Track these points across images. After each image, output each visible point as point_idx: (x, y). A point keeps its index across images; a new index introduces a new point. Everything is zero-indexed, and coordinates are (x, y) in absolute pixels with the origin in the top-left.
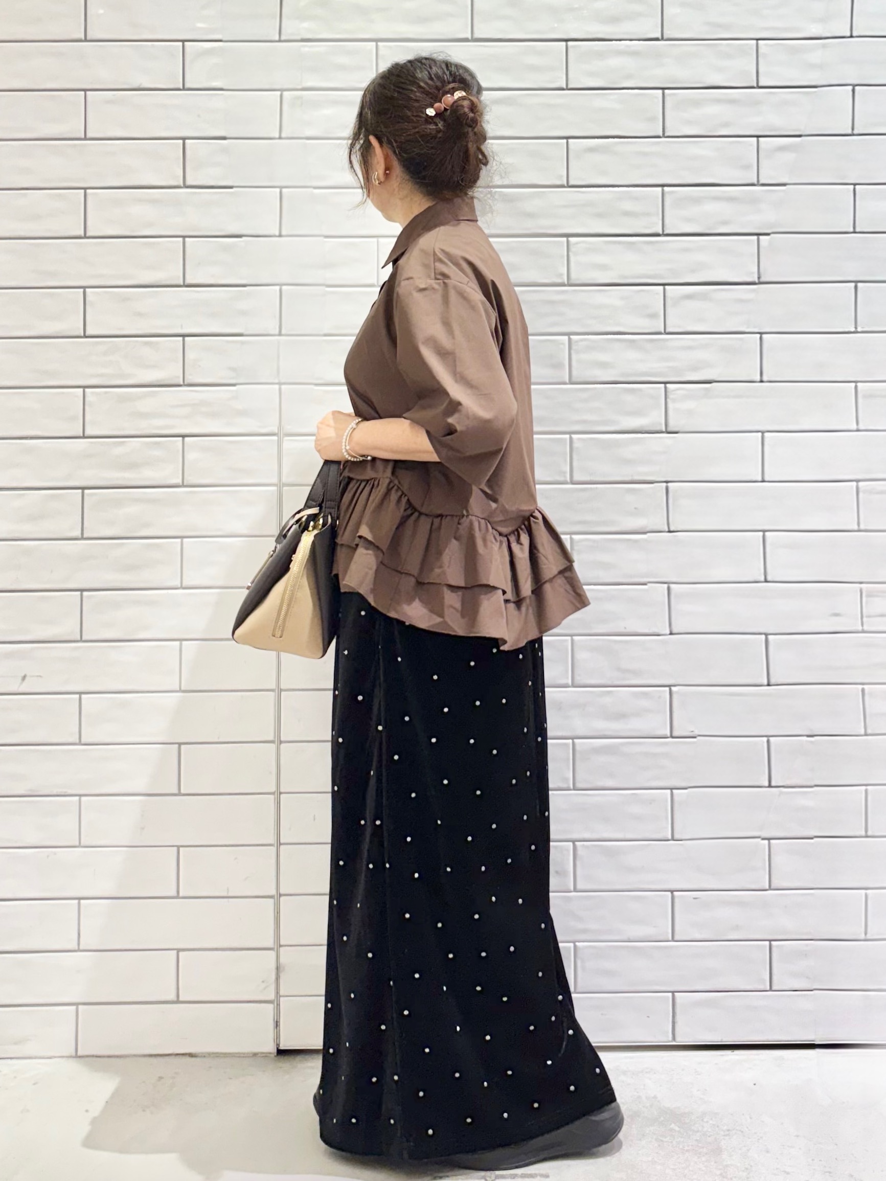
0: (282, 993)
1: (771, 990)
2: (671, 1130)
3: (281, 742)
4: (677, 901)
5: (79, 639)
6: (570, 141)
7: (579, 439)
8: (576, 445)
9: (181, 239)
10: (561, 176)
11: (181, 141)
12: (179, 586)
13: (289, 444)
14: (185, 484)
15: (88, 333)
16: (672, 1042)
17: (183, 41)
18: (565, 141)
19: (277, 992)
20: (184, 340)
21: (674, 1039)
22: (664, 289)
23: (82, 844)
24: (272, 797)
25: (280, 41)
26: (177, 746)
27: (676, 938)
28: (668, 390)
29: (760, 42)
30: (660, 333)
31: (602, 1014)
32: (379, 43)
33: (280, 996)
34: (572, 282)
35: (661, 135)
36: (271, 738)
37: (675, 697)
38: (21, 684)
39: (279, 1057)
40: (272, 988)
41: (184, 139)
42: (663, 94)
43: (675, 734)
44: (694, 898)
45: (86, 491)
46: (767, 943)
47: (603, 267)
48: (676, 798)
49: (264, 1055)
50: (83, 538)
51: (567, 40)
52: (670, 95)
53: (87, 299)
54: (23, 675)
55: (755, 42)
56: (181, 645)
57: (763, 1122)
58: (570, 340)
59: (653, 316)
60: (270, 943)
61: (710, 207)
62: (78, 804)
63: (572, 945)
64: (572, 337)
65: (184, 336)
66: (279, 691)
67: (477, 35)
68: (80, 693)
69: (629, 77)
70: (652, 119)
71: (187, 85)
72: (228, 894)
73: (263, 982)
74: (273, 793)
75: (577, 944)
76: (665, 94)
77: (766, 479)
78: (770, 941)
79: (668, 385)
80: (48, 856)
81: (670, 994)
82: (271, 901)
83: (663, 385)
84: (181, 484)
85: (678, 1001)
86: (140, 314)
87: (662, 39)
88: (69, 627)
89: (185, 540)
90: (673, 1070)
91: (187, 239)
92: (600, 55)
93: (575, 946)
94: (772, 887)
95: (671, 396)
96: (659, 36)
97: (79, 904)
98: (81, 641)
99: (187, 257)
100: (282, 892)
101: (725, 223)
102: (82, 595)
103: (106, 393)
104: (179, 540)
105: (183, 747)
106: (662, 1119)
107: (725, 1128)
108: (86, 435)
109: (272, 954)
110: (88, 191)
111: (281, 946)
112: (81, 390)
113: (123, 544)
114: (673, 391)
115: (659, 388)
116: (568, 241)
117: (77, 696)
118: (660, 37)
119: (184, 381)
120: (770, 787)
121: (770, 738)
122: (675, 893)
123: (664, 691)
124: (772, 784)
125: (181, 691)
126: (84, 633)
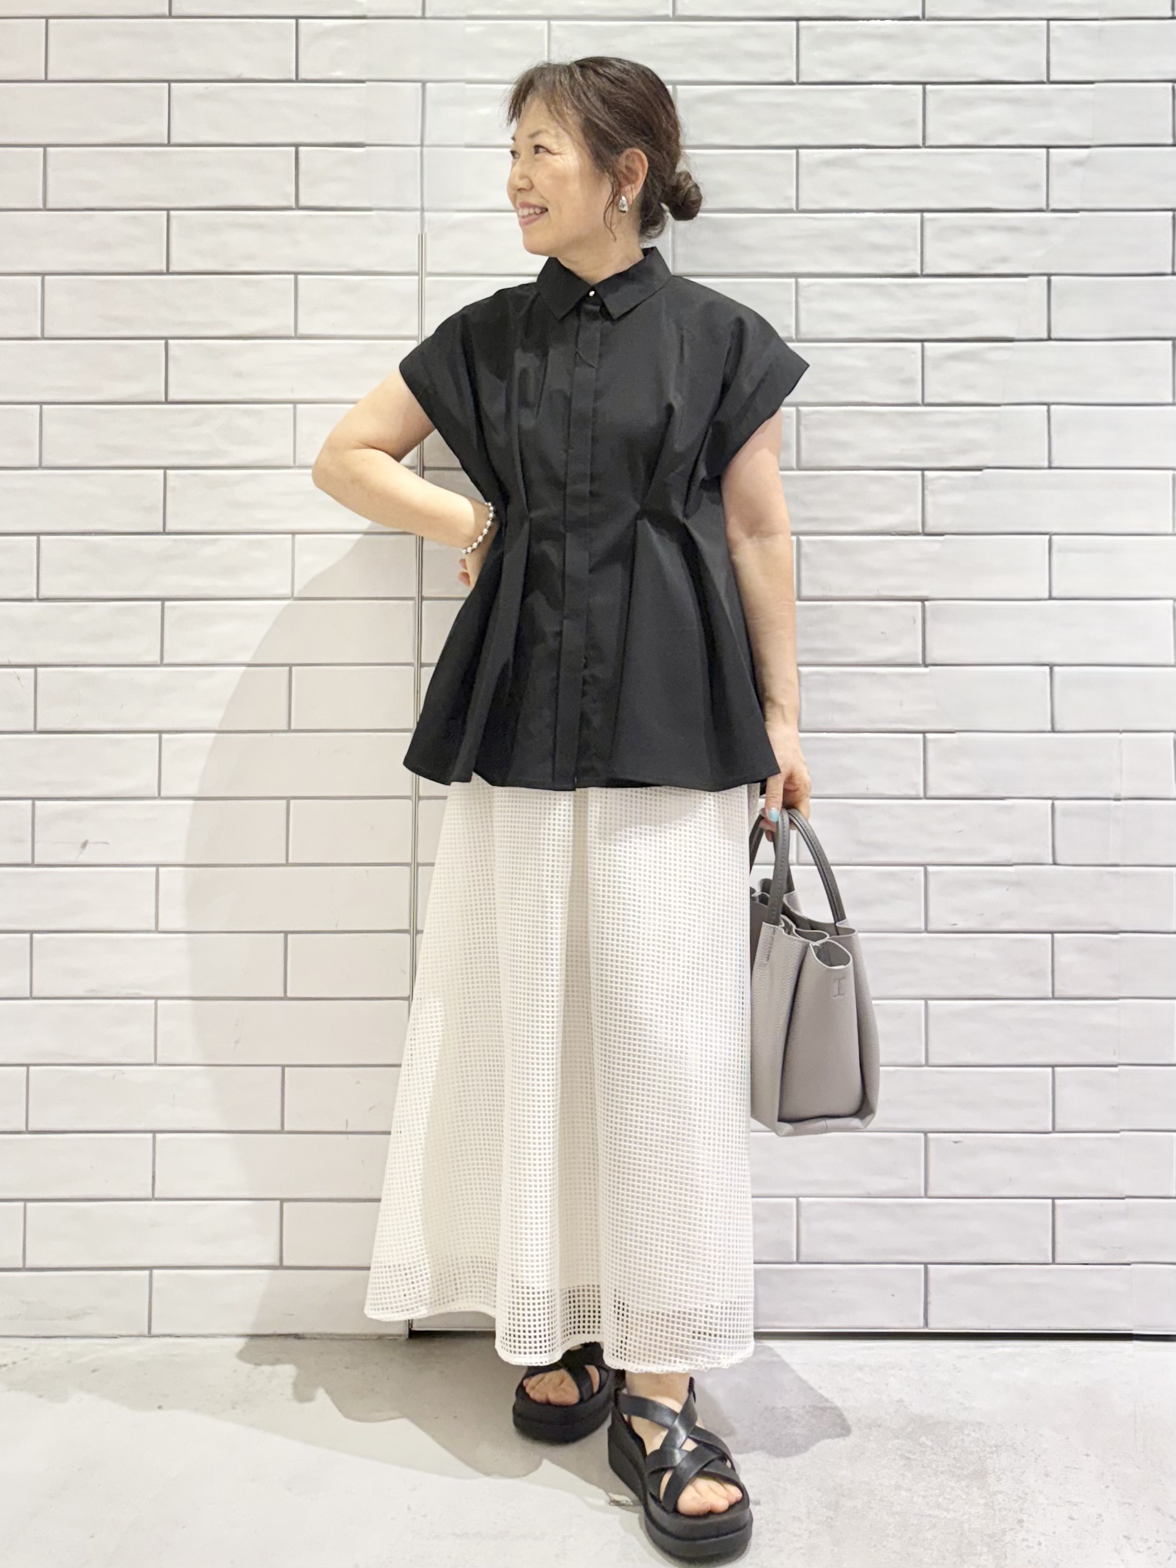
1: (1054, 1263)
2: (922, 1445)
4: (932, 1145)
5: (156, 795)
6: (801, 151)
7: (809, 542)
8: (805, 549)
9: (292, 277)
10: (788, 199)
11: (293, 149)
12: (286, 728)
14: (295, 595)
15: (171, 397)
16: (923, 1328)
17: (297, 18)
18: (794, 151)
20: (295, 408)
21: (926, 1324)
22: (923, 347)
23: (158, 1062)
25: (423, 17)
26: (282, 935)
27: (930, 1193)
28: (926, 479)
29: (1051, 22)
30: (916, 405)
31: (833, 1291)
32: (554, 23)
34: (802, 336)
35: (921, 144)
36: (405, 925)
37: (931, 878)
38: (81, 853)
39: (412, 1341)
41: (297, 146)
42: (924, 90)
43: (931, 927)
44: (955, 1142)
45: (167, 604)
46: (1050, 1201)
47: (841, 317)
48: (931, 1011)
49: (391, 1338)
50: (162, 664)
51: (798, 19)
52: (931, 91)
53: (171, 353)
54: (83, 840)
55: (1045, 22)
56: (288, 805)
57: (1041, 1435)
58: (798, 412)
59: (909, 381)
61: (985, 240)
62: (153, 1008)
63: (794, 1200)
64: (801, 408)
65: (295, 403)
66: (416, 865)
67: (681, 11)
68: (158, 866)
69: (879, 68)
70: (910, 123)
71: (302, 76)
72: (347, 1128)
75: (801, 1199)
76: (927, 91)
77: (1054, 594)
78: (1053, 1199)
79: (926, 473)
80: (114, 1077)
81: (922, 1266)
83: (919, 473)
84: (290, 596)
85: (931, 1275)
86: (239, 375)
87: (924, 18)
88: (144, 781)
89: (294, 669)
90: (924, 1366)
91: (300, 277)
92: (843, 39)
93: (798, 1203)
94: (1057, 1129)
95: (929, 486)
96: (919, 13)
97: (154, 1138)
98: (160, 797)
99: (300, 299)
101: (1004, 260)
102: (160, 739)
103: (195, 475)
104: (286, 669)
105: (290, 936)
106: (910, 1429)
107: (993, 1442)
108: (167, 531)
110: (172, 213)
112: (162, 472)
113: (215, 672)
114: (932, 480)
115: (914, 476)
116: (797, 283)
117: (154, 869)
118: (920, 15)
119: (295, 461)
120: (1054, 998)
121: (1056, 935)
122: (930, 1135)
123: (918, 871)
124: (1057, 994)
125: (287, 864)
126: (163, 787)
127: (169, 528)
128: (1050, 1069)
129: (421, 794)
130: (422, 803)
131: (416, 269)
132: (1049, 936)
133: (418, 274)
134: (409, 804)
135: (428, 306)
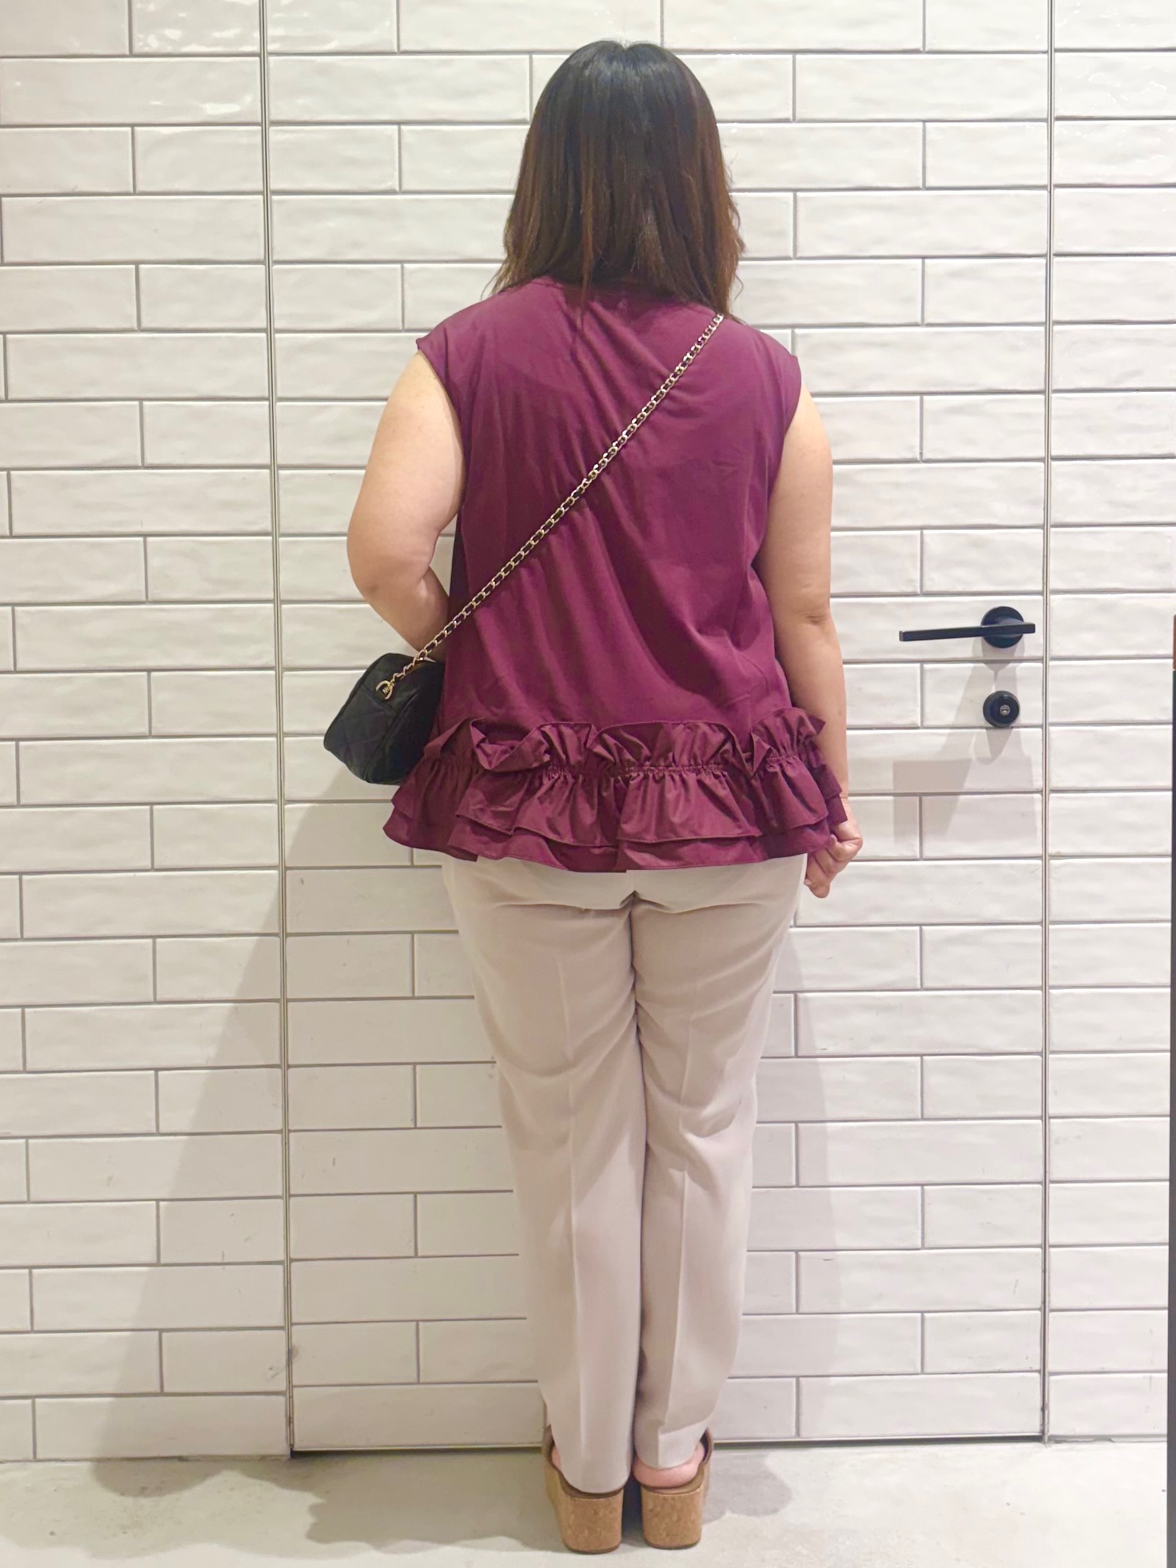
0: (295, 1382)
1: (923, 1373)
3: (289, 1066)
4: (803, 1263)
5: (19, 936)
9: (136, 403)
11: (133, 267)
12: (149, 866)
13: (288, 678)
14: (153, 733)
15: (16, 531)
16: (795, 1437)
17: (133, 126)
19: (289, 1380)
20: (145, 542)
21: (798, 1433)
23: (33, 1198)
24: (279, 1136)
26: (153, 1072)
27: (802, 1310)
29: (927, 124)
32: (403, 127)
33: (293, 1387)
35: (791, 254)
36: (277, 1061)
37: (801, 1005)
39: (294, 1461)
40: (284, 1375)
41: (137, 263)
42: (795, 198)
43: (801, 1052)
44: (824, 1260)
45: (22, 743)
46: (919, 1315)
48: (801, 1133)
49: (274, 1458)
50: (19, 805)
52: (802, 199)
53: (13, 485)
55: (921, 124)
56: (154, 944)
60: (279, 1321)
61: (860, 357)
62: (24, 1148)
65: (145, 535)
66: (284, 1001)
68: (23, 1007)
70: (780, 234)
71: (141, 187)
72: (223, 1259)
73: (271, 1369)
74: (280, 1132)
76: (798, 199)
77: (927, 723)
78: (922, 1312)
81: (794, 1380)
82: (280, 1269)
84: (148, 734)
85: (804, 1388)
86: (84, 506)
87: (794, 120)
89: (156, 807)
91: (145, 403)
94: (926, 1245)
96: (789, 115)
97: (30, 1273)
98: (22, 939)
99: (146, 426)
100: (293, 1256)
101: (878, 378)
102: (21, 880)
103: (43, 612)
104: (148, 807)
105: (161, 1073)
108: (18, 670)
109: (283, 1334)
110: (9, 336)
111: (292, 1324)
112: (9, 609)
113: (73, 812)
117: (19, 1010)
118: (791, 118)
119: (147, 597)
120: (923, 1119)
121: (925, 1058)
122: (801, 1254)
123: (790, 998)
124: (926, 1116)
125: (156, 1002)
126: (25, 929)
127: (20, 666)
128: (919, 1188)
129: (289, 931)
130: (290, 940)
131: (266, 394)
132: (919, 1058)
133: (267, 399)
134: (277, 940)
135: (279, 432)
